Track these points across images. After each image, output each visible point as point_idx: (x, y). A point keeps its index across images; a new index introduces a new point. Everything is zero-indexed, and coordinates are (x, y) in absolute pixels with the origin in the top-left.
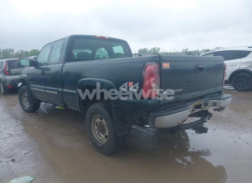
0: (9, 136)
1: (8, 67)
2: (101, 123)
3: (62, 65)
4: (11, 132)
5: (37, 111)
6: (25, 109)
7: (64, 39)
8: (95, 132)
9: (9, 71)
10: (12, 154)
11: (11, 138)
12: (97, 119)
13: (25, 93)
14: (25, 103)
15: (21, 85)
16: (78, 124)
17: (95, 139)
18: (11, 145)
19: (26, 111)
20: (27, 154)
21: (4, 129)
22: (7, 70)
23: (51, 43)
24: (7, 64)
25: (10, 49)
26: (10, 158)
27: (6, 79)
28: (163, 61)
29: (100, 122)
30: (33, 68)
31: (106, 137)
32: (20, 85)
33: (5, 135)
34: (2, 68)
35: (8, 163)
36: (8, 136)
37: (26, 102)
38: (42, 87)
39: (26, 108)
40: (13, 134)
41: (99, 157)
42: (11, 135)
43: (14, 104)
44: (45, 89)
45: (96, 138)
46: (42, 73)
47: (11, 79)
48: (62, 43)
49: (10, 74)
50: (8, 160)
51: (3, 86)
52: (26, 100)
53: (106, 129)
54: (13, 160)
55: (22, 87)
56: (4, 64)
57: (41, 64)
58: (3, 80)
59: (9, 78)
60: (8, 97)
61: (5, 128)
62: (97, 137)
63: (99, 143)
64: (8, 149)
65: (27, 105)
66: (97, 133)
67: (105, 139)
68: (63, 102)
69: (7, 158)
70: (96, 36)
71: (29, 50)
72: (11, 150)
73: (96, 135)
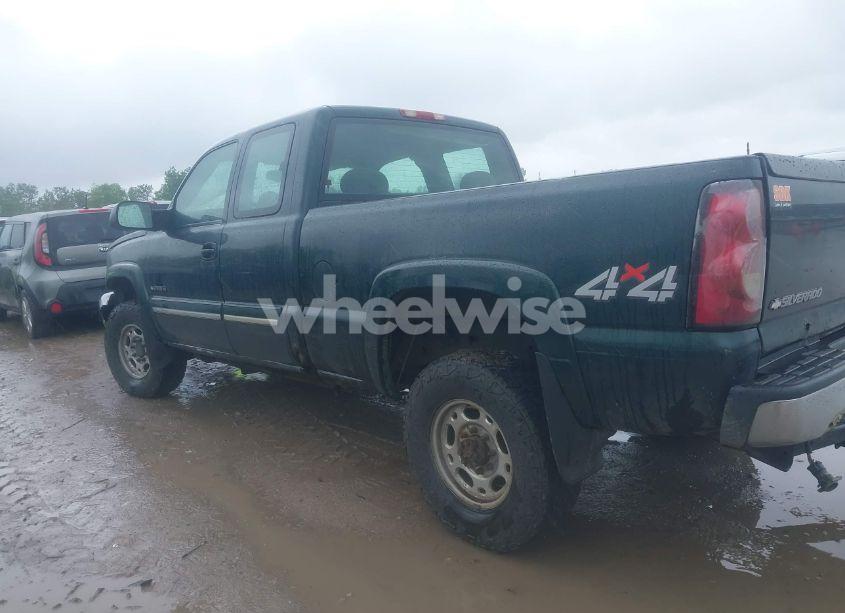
0: (101, 486)
1: (49, 239)
2: (474, 431)
3: (294, 218)
4: (103, 474)
5: (175, 393)
6: (133, 388)
7: (292, 123)
8: (446, 467)
9: (52, 255)
10: (136, 558)
11: (111, 494)
12: (455, 416)
13: (128, 329)
14: (129, 367)
15: (112, 302)
16: (341, 434)
17: (449, 491)
18: (118, 523)
19: (133, 392)
20: (191, 557)
21: (75, 463)
22: (46, 250)
23: (233, 141)
24: (44, 229)
25: (20, 187)
26: (131, 575)
27: (41, 282)
28: (775, 175)
29: (467, 425)
30: (161, 235)
31: (497, 483)
32: (105, 299)
33: (81, 484)
34: (28, 245)
35: (129, 596)
36: (95, 488)
37: (132, 361)
38: (206, 302)
39: (134, 383)
40: (114, 478)
41: (476, 561)
42: (107, 486)
43: (83, 368)
44: (222, 311)
45: (452, 485)
46: (204, 253)
47: (61, 283)
48: (284, 137)
49: (56, 265)
50: (124, 582)
51: (30, 307)
52: (134, 355)
53: (495, 453)
54: (146, 585)
55: (117, 309)
56: (33, 231)
57: (196, 223)
58: (32, 287)
59: (52, 278)
60: (53, 345)
61: (74, 459)
62: (456, 483)
63: (465, 506)
64: (113, 541)
65: (138, 372)
66: (453, 471)
67: (490, 493)
68: (301, 357)
69: (118, 576)
70: (403, 111)
71: (87, 188)
72: (126, 541)
73: (452, 478)
